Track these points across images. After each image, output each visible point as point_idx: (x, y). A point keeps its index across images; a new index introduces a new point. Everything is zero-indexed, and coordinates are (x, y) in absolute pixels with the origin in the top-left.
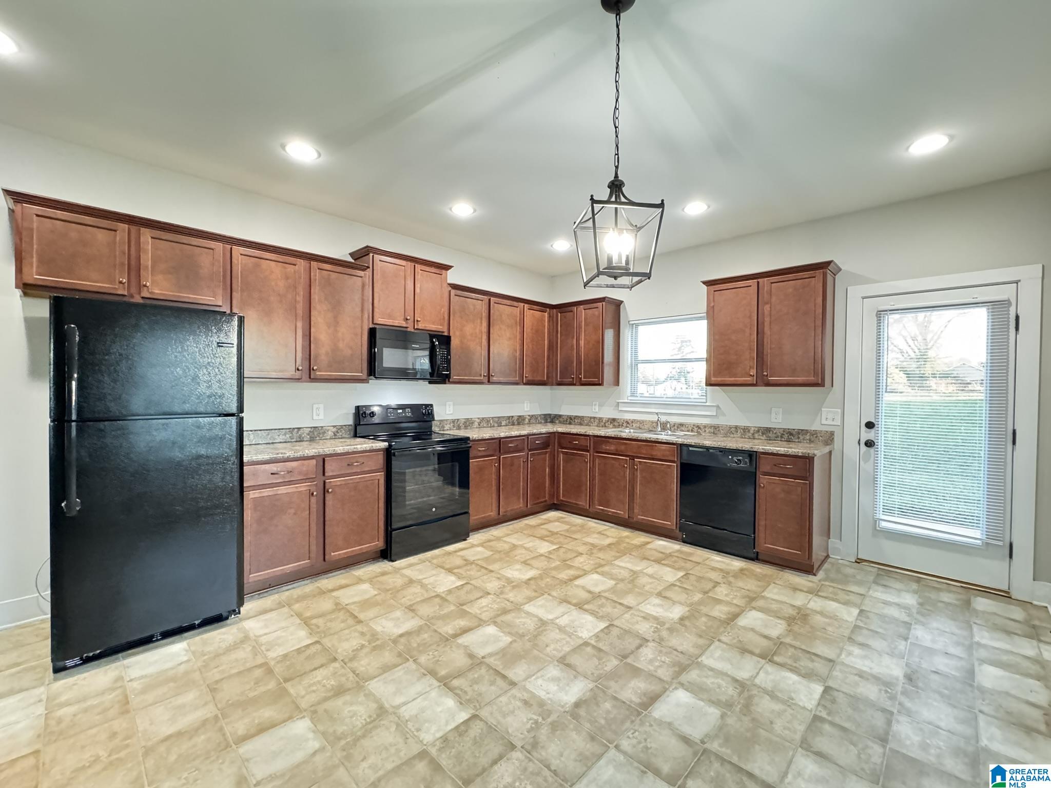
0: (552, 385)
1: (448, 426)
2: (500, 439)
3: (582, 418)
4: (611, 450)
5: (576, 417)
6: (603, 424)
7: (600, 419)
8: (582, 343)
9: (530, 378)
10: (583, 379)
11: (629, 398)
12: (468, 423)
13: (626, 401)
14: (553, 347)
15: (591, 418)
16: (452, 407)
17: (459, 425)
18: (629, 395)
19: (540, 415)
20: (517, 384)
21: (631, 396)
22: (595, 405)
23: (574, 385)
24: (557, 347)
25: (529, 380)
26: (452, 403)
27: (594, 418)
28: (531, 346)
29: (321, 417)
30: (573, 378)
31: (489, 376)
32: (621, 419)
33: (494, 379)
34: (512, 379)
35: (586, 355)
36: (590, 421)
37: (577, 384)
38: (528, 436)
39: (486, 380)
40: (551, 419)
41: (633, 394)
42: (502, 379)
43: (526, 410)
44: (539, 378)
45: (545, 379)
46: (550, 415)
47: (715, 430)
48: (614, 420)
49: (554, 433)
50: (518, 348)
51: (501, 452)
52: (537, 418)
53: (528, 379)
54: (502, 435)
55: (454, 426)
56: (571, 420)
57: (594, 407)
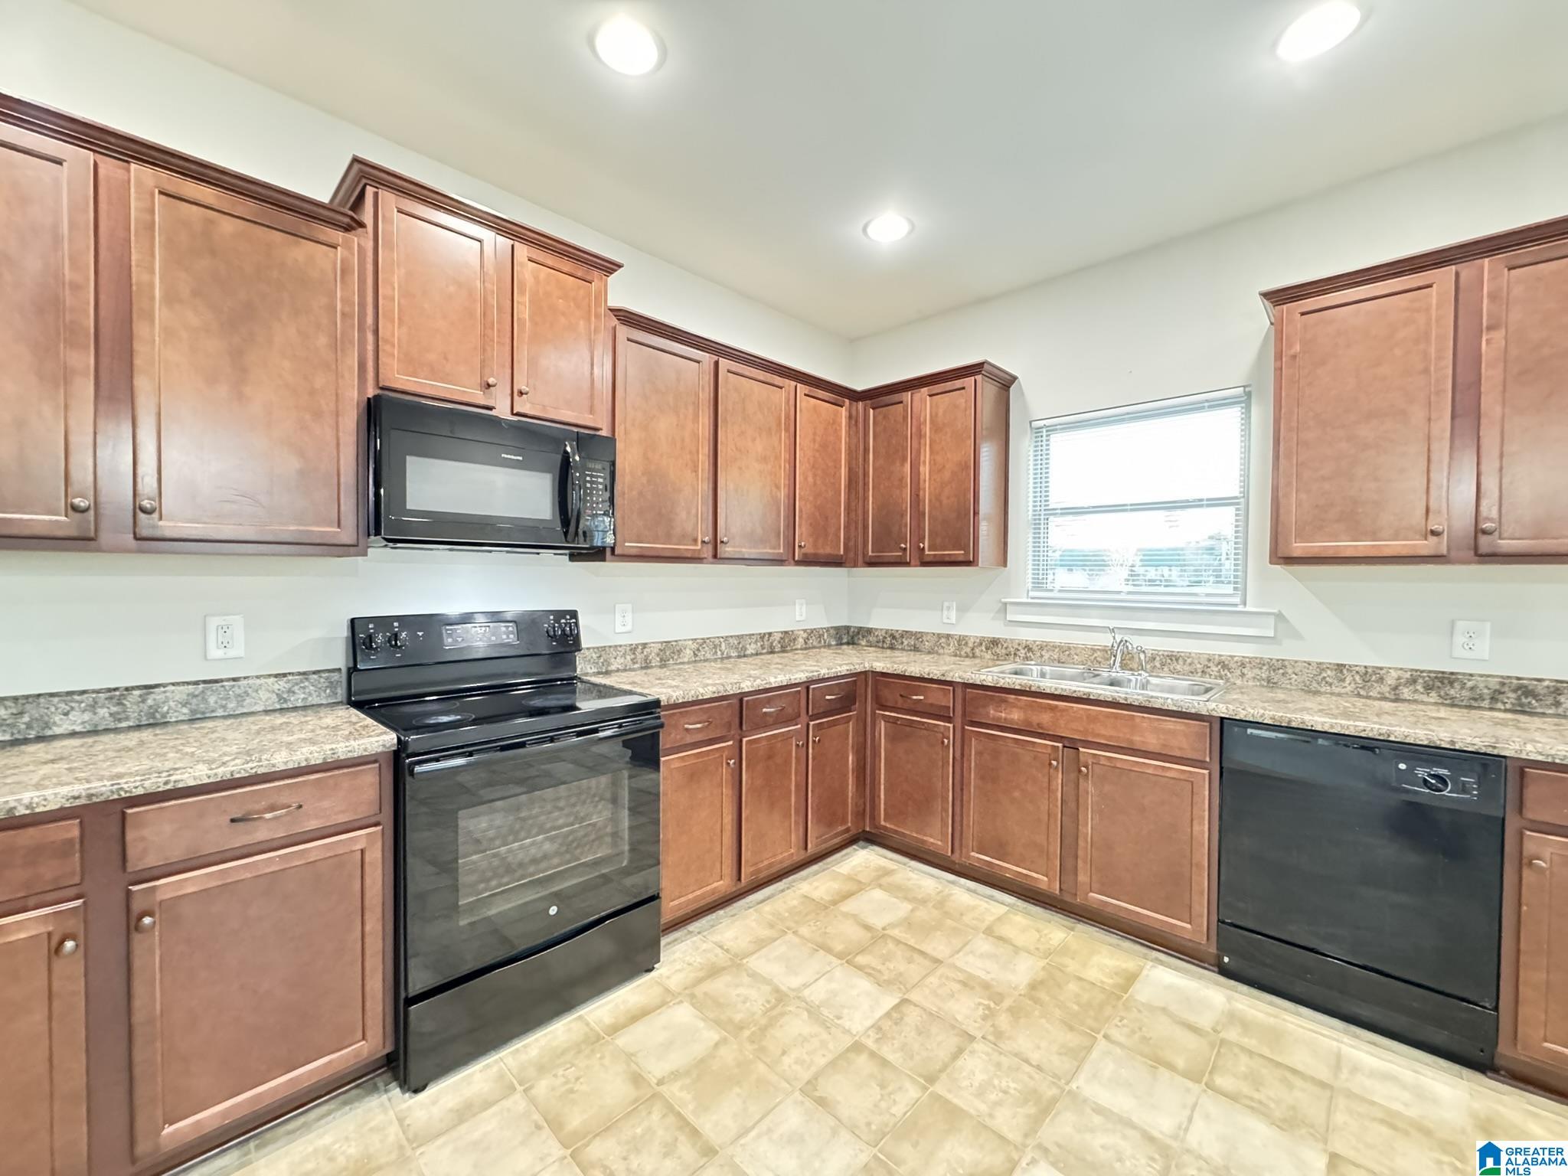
0: (855, 565)
1: (620, 660)
2: (741, 697)
3: (918, 636)
4: (1012, 721)
5: (906, 634)
6: (968, 650)
7: (962, 641)
8: (925, 470)
9: (809, 550)
10: (927, 552)
11: (1032, 594)
12: (668, 654)
13: (1025, 600)
14: (857, 483)
15: (939, 636)
16: (629, 617)
17: (647, 657)
18: (1030, 585)
19: (828, 630)
20: (779, 561)
21: (1035, 589)
22: (949, 608)
23: (907, 564)
24: (866, 484)
25: (805, 555)
26: (629, 607)
27: (948, 636)
28: (810, 479)
29: (238, 650)
30: (905, 549)
31: (715, 542)
32: (1012, 640)
33: (726, 550)
34: (767, 551)
35: (937, 498)
36: (937, 644)
37: (913, 562)
38: (807, 685)
39: (708, 552)
40: (849, 637)
41: (1038, 585)
42: (748, 552)
43: (798, 618)
44: (827, 550)
45: (842, 553)
46: (847, 628)
47: (1273, 673)
48: (995, 642)
49: (865, 673)
50: (783, 481)
51: (744, 728)
52: (821, 636)
53: (803, 550)
54: (747, 686)
55: (634, 661)
56: (892, 641)
57: (945, 613)
